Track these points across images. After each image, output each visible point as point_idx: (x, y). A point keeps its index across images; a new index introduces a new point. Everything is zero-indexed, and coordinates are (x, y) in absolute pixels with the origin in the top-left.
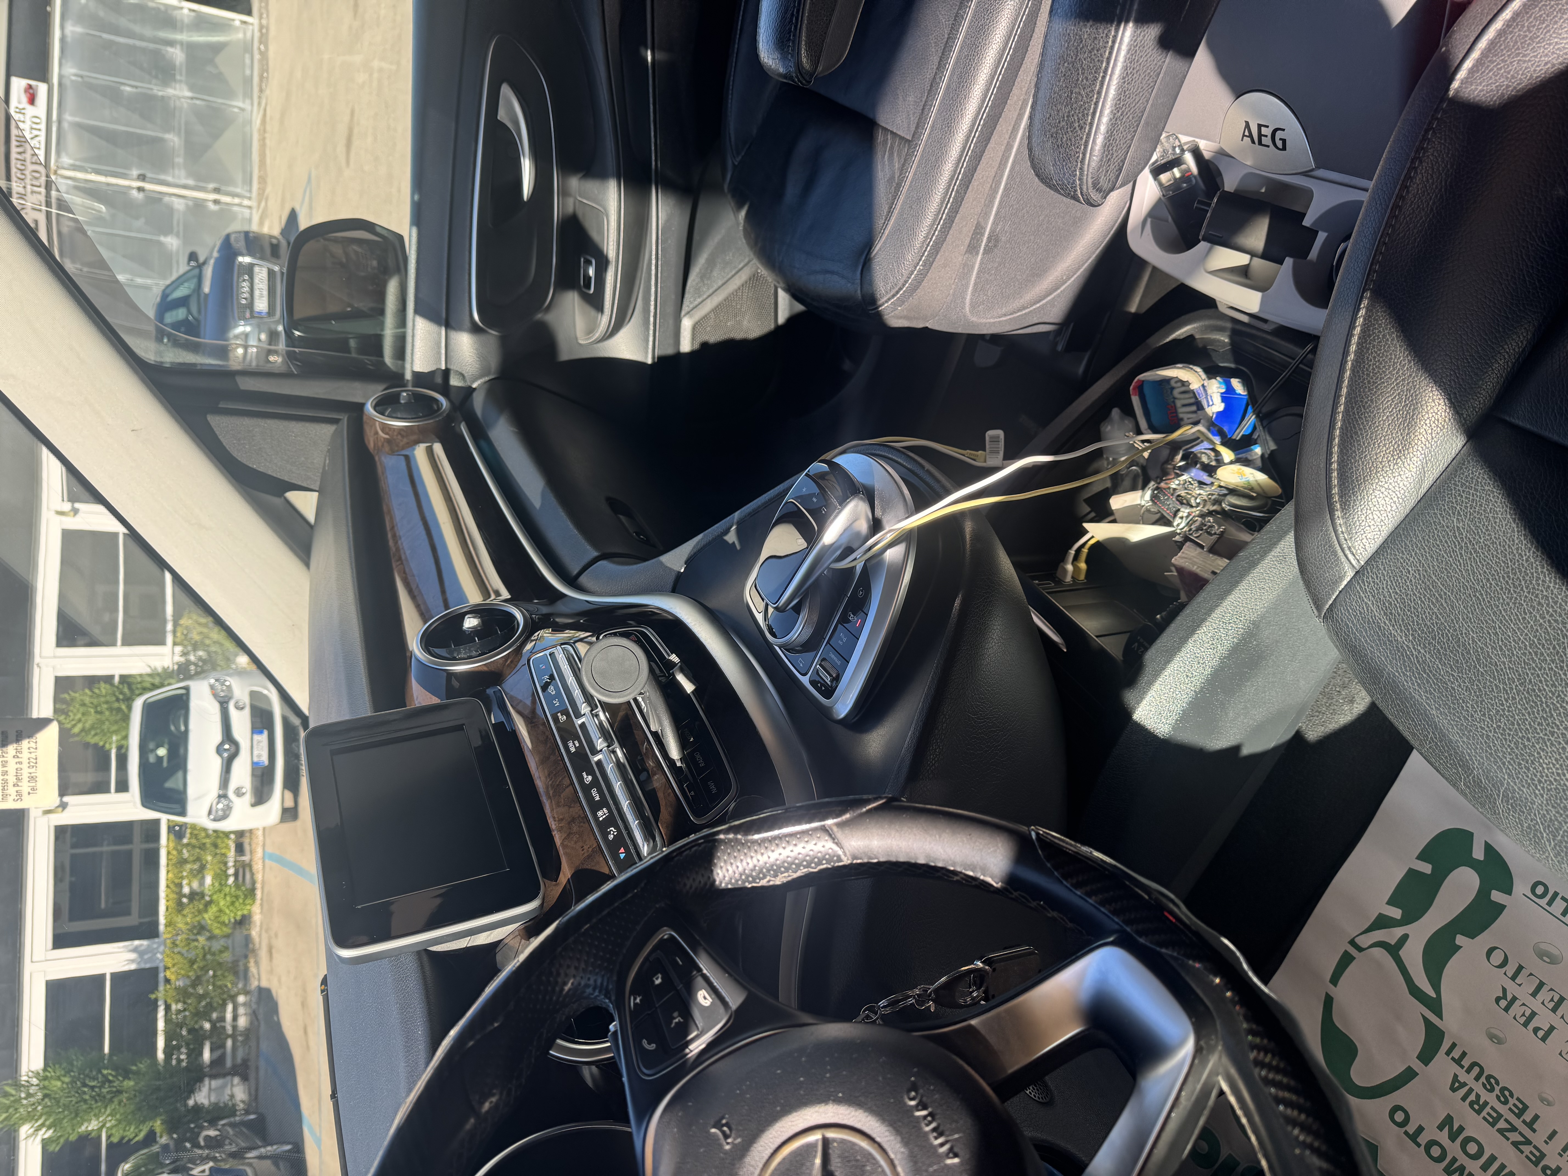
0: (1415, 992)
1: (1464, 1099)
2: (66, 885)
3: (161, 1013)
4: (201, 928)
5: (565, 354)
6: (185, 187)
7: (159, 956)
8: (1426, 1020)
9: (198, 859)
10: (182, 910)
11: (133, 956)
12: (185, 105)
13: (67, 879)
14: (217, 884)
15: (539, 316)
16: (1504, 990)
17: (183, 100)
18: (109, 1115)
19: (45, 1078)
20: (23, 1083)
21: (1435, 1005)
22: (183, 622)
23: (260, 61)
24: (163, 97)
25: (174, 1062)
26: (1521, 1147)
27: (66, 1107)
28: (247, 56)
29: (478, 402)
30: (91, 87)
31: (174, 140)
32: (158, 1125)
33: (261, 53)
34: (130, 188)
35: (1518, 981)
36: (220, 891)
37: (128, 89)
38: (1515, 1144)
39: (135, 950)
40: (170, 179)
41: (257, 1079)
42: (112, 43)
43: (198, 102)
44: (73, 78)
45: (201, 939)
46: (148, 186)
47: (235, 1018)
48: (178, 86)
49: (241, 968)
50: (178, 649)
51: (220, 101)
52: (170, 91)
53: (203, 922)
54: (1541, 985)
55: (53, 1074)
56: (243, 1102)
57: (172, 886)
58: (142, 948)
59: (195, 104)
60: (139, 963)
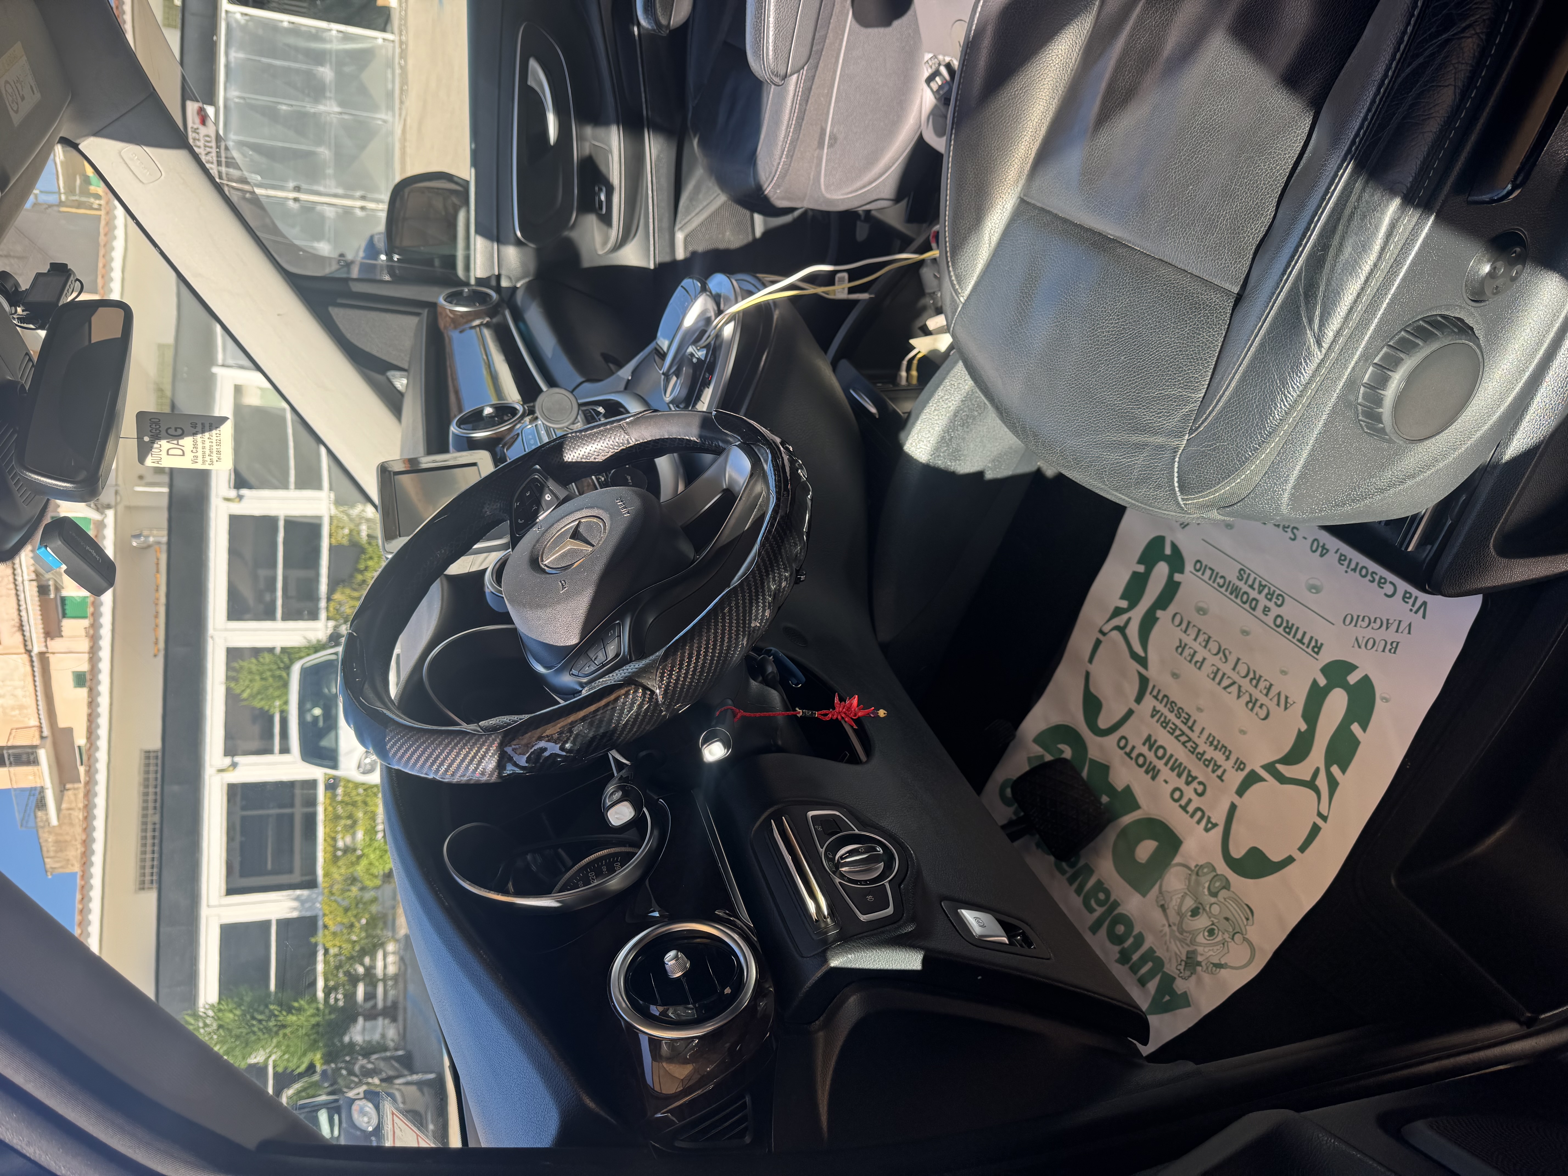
0: (1134, 656)
1: (1157, 721)
2: (236, 844)
3: (320, 957)
4: (353, 880)
5: (587, 263)
6: (335, 196)
7: (318, 905)
8: (1140, 674)
9: (350, 816)
10: (337, 861)
11: (295, 904)
12: (335, 120)
13: (238, 838)
14: (367, 839)
15: (566, 233)
16: (1180, 641)
17: (333, 115)
18: (274, 1047)
19: (220, 1010)
20: (201, 1014)
21: (1143, 661)
22: (337, 596)
23: (401, 75)
24: (315, 113)
25: (332, 1001)
26: (1186, 744)
27: (238, 1037)
28: (389, 72)
29: (519, 296)
30: (253, 108)
31: (325, 153)
32: (317, 1058)
33: (401, 67)
34: (287, 199)
35: (1188, 633)
36: (370, 845)
37: (284, 107)
38: (1184, 744)
39: (297, 899)
40: (321, 189)
41: (405, 1020)
42: (270, 66)
43: (346, 117)
44: (237, 100)
45: (354, 890)
46: (303, 197)
47: (385, 967)
48: (328, 102)
49: (390, 917)
50: (331, 624)
51: (365, 114)
52: (321, 108)
53: (355, 874)
54: (1199, 630)
55: (226, 1007)
56: (393, 1040)
57: (329, 840)
58: (303, 898)
59: (344, 119)
60: (300, 911)
